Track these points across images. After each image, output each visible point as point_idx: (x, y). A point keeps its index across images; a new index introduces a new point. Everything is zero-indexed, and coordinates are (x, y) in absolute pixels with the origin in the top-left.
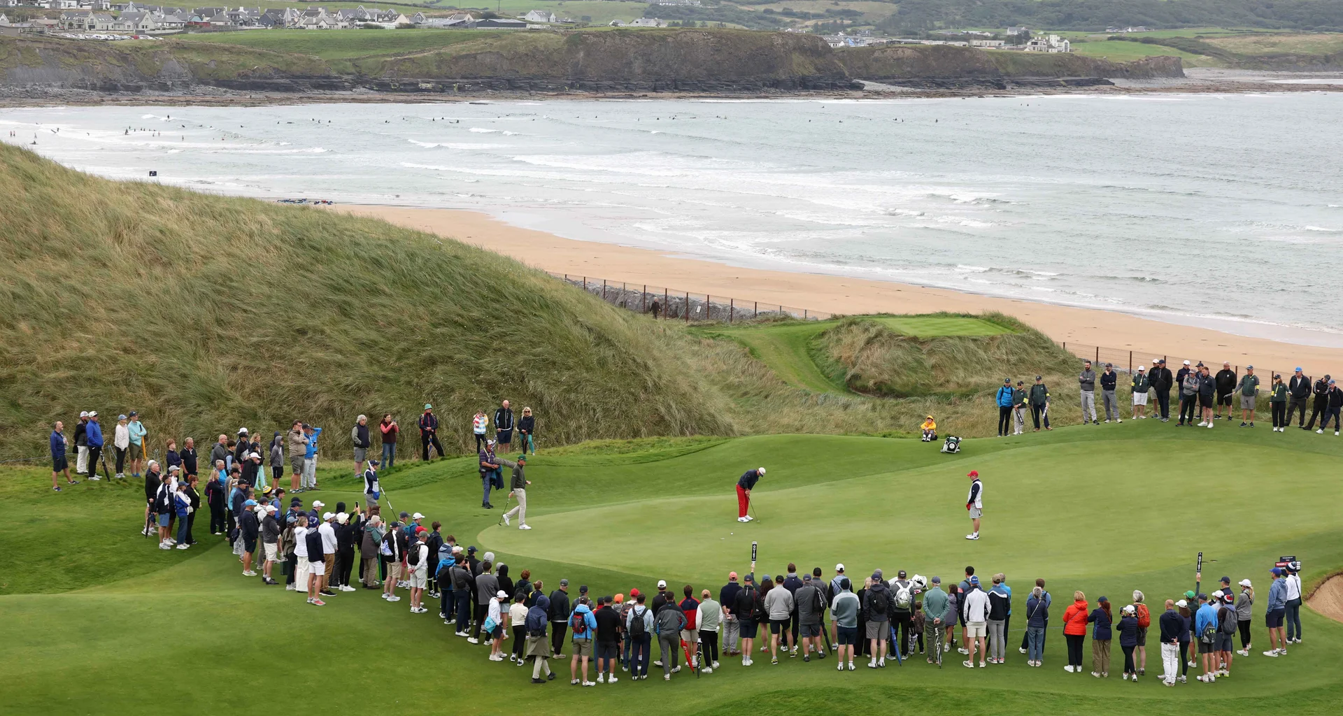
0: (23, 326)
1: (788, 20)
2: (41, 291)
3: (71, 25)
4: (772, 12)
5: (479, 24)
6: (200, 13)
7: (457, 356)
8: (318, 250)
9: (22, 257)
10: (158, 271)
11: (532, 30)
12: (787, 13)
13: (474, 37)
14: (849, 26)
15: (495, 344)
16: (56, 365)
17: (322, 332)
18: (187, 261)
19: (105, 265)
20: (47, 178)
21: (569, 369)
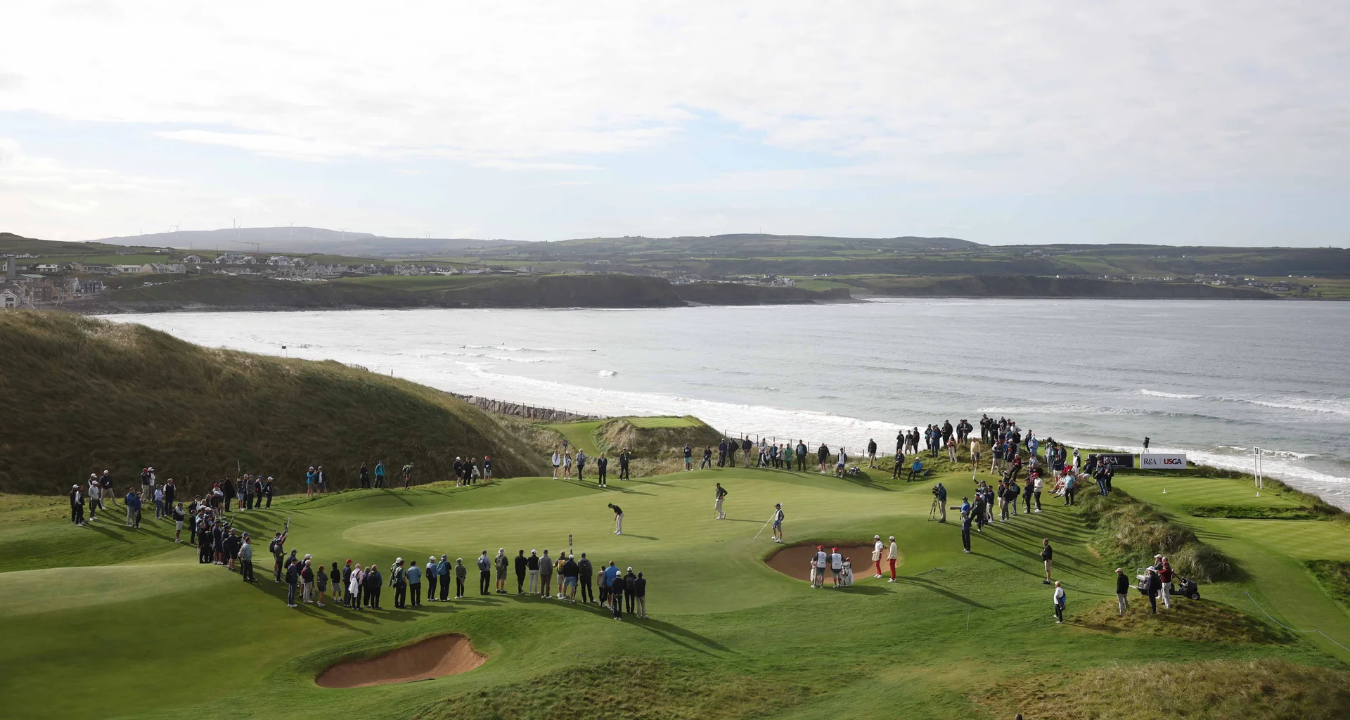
0: (152, 425)
1: (655, 271)
2: (163, 406)
3: (283, 273)
4: (646, 267)
5: (493, 273)
6: (350, 267)
7: (390, 439)
8: (318, 384)
9: (155, 388)
10: (230, 395)
11: (519, 276)
12: (655, 268)
13: (490, 279)
14: (685, 274)
15: (411, 433)
16: (168, 445)
17: (317, 427)
18: (246, 390)
19: (201, 393)
20: (174, 347)
21: (450, 445)
